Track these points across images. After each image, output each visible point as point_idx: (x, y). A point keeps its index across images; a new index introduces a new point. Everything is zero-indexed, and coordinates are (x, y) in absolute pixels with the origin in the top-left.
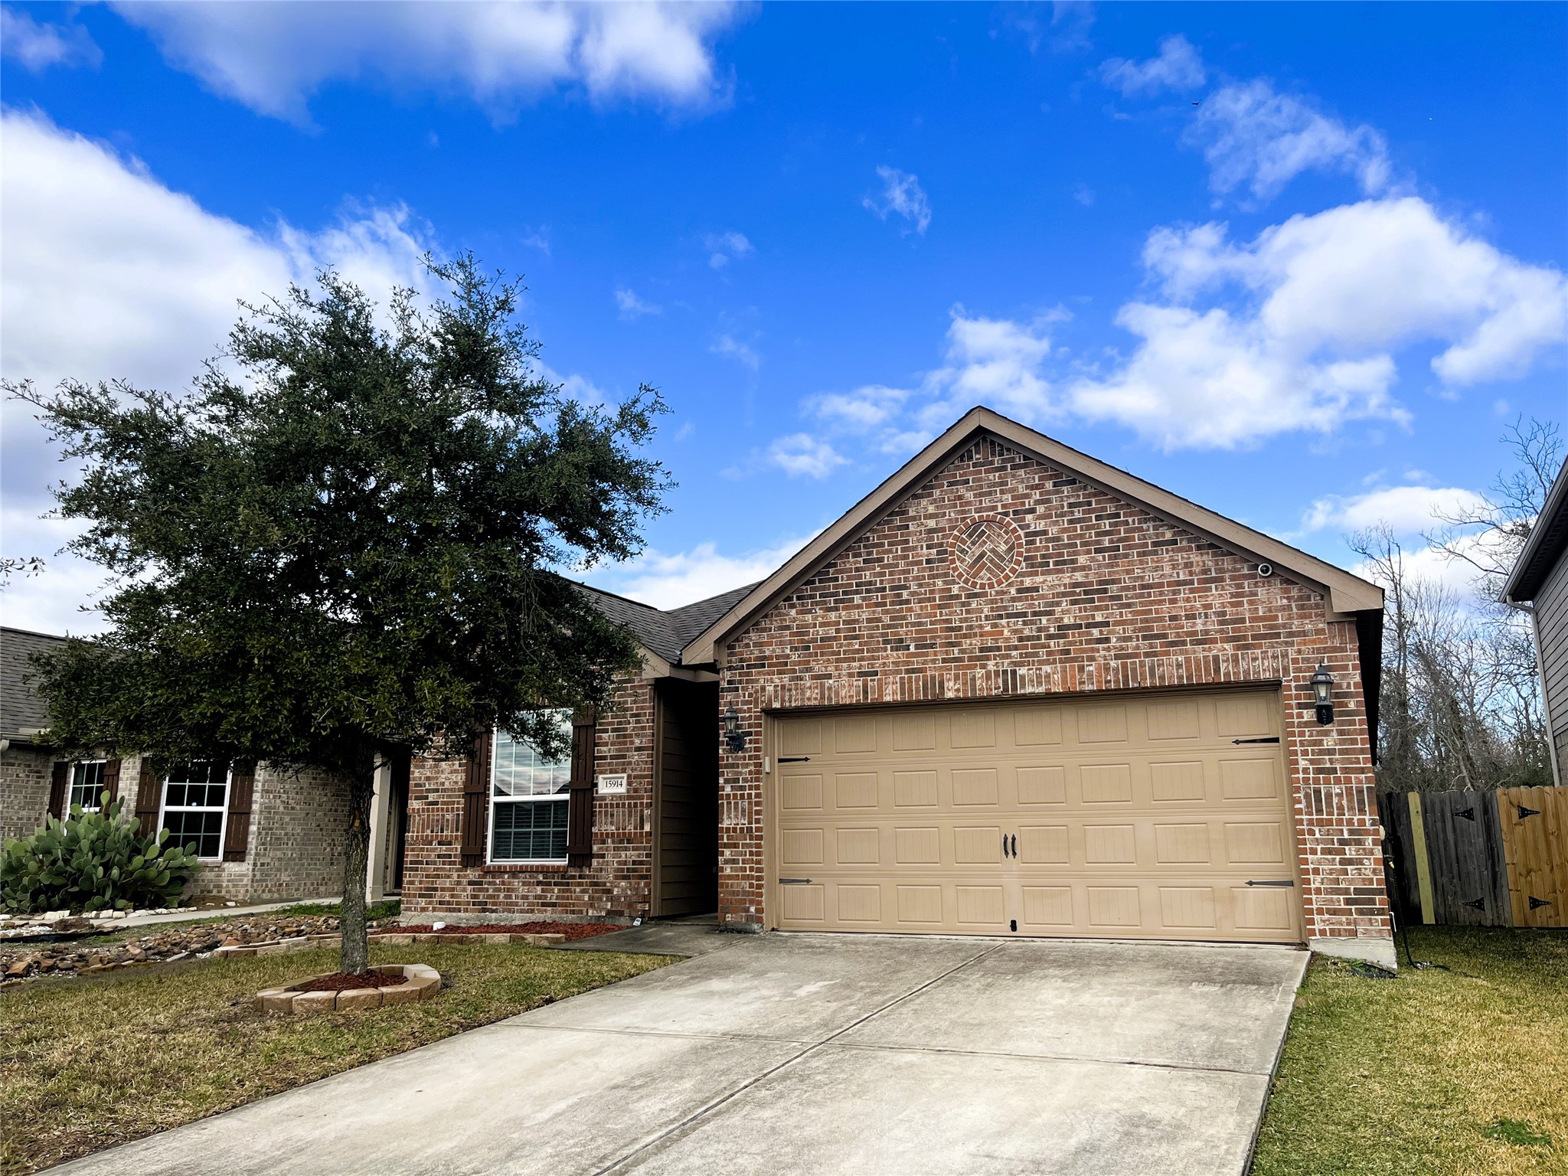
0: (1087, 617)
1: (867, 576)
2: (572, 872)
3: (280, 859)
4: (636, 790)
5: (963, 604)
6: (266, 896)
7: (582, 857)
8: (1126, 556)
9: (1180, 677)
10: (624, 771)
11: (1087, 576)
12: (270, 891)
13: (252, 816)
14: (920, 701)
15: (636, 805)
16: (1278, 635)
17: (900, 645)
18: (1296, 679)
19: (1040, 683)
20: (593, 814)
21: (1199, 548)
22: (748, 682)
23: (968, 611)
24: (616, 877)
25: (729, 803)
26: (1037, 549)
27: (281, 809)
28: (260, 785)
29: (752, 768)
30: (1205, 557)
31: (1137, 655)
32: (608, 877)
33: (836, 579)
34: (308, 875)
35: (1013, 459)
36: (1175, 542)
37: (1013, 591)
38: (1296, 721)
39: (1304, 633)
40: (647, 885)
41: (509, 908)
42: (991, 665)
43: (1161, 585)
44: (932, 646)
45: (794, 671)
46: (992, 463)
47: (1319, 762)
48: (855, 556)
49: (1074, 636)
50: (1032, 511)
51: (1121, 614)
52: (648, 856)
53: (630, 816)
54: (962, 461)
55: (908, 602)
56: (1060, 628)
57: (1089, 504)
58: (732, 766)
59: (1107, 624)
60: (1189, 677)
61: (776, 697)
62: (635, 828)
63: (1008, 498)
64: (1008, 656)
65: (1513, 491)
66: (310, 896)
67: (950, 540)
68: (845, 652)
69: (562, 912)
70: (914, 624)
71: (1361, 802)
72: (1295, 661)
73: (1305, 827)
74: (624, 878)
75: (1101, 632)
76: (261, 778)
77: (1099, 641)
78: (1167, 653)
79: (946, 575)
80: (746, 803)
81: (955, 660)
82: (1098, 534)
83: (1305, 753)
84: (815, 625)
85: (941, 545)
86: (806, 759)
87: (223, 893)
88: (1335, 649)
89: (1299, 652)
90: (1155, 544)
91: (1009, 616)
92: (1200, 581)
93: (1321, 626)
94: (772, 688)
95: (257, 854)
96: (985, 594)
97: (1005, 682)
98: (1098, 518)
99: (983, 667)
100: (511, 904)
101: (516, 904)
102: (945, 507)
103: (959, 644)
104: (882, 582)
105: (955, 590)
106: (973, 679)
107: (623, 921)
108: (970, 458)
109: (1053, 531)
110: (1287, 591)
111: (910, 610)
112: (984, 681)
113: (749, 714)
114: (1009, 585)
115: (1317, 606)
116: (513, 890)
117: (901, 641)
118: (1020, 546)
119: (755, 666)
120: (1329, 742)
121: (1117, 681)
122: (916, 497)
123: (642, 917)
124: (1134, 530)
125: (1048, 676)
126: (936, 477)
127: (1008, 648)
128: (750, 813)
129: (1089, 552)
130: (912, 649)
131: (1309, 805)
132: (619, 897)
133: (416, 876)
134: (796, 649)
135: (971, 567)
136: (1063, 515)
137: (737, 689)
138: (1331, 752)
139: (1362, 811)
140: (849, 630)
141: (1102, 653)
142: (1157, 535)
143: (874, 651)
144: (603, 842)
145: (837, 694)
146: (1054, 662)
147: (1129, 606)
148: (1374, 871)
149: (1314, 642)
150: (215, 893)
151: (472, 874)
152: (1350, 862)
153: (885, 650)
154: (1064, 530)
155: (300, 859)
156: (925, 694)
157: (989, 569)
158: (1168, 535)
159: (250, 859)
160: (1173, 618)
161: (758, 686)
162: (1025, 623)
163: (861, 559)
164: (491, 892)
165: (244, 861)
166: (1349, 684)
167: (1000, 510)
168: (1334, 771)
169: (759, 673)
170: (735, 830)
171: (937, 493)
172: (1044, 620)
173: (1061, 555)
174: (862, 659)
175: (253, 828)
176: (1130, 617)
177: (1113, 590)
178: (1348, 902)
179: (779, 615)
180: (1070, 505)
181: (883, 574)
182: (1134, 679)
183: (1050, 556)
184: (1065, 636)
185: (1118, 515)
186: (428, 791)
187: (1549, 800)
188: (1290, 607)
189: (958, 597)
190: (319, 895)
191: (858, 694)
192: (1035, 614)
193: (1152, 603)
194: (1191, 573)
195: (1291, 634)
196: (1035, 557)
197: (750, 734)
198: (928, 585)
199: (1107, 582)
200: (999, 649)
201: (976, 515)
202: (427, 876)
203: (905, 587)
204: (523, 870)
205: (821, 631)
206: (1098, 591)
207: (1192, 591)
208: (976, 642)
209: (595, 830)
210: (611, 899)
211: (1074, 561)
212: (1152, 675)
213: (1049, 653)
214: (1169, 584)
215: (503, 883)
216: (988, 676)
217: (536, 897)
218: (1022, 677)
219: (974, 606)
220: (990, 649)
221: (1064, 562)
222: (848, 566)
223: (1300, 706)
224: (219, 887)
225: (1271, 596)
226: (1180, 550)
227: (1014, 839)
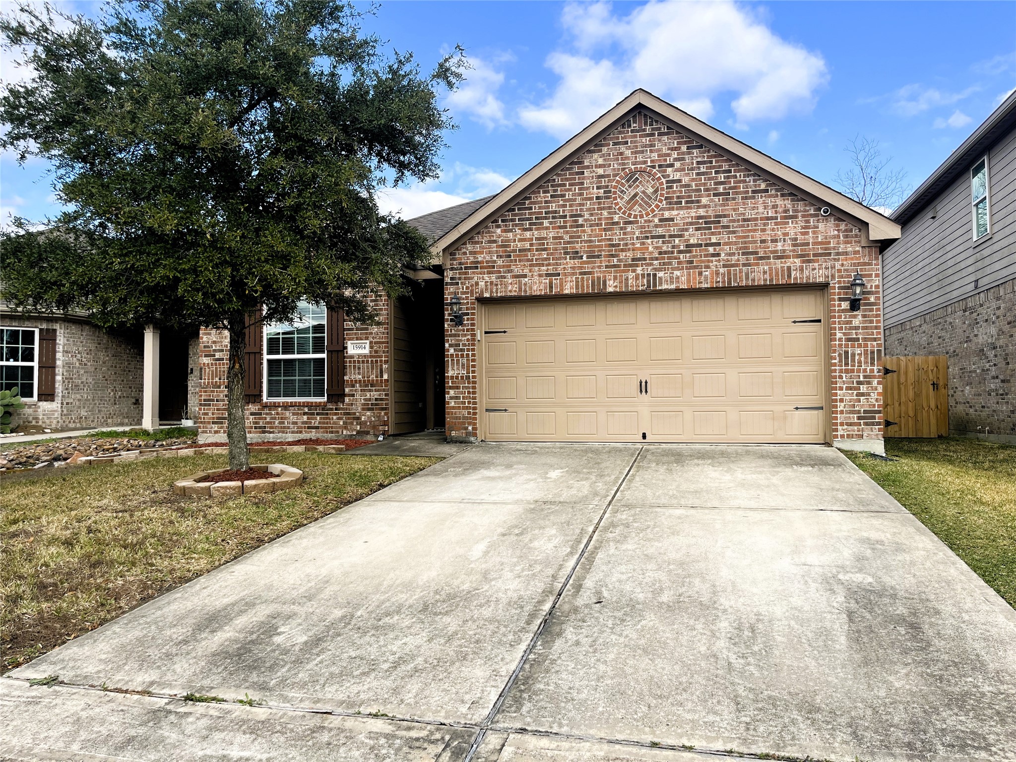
0: (706, 239)
1: (553, 207)
2: (330, 406)
3: (79, 400)
4: (376, 352)
5: (621, 229)
6: (72, 425)
7: (337, 396)
8: (734, 199)
9: (765, 280)
10: (367, 338)
11: (707, 212)
12: (74, 422)
13: (57, 370)
14: (589, 293)
15: (377, 361)
16: (830, 254)
17: (576, 255)
18: (839, 282)
19: (672, 282)
20: (345, 367)
21: (782, 195)
22: (465, 279)
23: (625, 234)
24: (363, 409)
25: (453, 360)
26: (674, 192)
27: (77, 364)
28: (61, 347)
29: (469, 337)
30: (786, 202)
31: (737, 265)
32: (357, 409)
33: (531, 208)
34: (99, 411)
35: (660, 128)
36: (767, 191)
37: (656, 220)
38: (837, 309)
39: (846, 253)
40: (386, 414)
41: (283, 430)
42: (639, 270)
43: (756, 219)
44: (599, 256)
45: (500, 272)
46: (644, 130)
47: (849, 334)
48: (545, 192)
49: (696, 251)
50: (672, 165)
51: (729, 238)
52: (386, 395)
53: (372, 369)
54: (623, 128)
55: (582, 226)
56: (687, 246)
57: (711, 162)
58: (455, 335)
59: (719, 244)
60: (771, 280)
61: (486, 289)
62: (377, 377)
63: (655, 156)
64: (651, 264)
65: (846, 183)
66: (102, 425)
67: (614, 184)
68: (536, 260)
69: (324, 432)
70: (586, 242)
71: (873, 359)
72: (839, 270)
73: (837, 374)
74: (369, 409)
75: (715, 250)
76: (61, 342)
77: (713, 255)
78: (758, 264)
79: (610, 208)
80: (465, 360)
81: (615, 266)
82: (716, 184)
83: (841, 329)
84: (515, 240)
85: (607, 187)
86: (505, 332)
87: (40, 423)
88: (865, 264)
89: (842, 265)
90: (754, 192)
91: (653, 237)
92: (782, 218)
93: (857, 249)
94: (483, 283)
95: (63, 396)
96: (637, 222)
97: (649, 281)
98: (716, 172)
99: (634, 271)
100: (284, 427)
101: (289, 428)
102: (610, 160)
103: (617, 256)
104: (564, 211)
105: (616, 218)
106: (627, 279)
107: (369, 438)
108: (629, 126)
109: (685, 180)
110: (838, 226)
111: (584, 231)
112: (634, 281)
113: (468, 300)
114: (654, 216)
115: (856, 236)
116: (285, 418)
117: (577, 252)
118: (662, 189)
119: (471, 268)
120: (856, 322)
121: (724, 282)
122: (590, 152)
123: (383, 434)
124: (740, 182)
125: (678, 278)
126: (605, 139)
127: (652, 259)
128: (468, 367)
129: (709, 196)
130: (585, 258)
131: (840, 361)
132: (365, 422)
133: (209, 409)
134: (501, 257)
135: (628, 202)
136: (692, 169)
137: (457, 284)
138: (857, 328)
139: (872, 364)
140: (540, 244)
141: (715, 263)
142: (755, 186)
143: (557, 259)
144: (353, 386)
145: (531, 288)
146: (682, 269)
147: (734, 232)
148: (877, 400)
149: (852, 259)
150: (34, 423)
151: (252, 408)
152: (863, 394)
153: (566, 259)
154: (693, 180)
155: (93, 400)
156: (593, 289)
157: (640, 205)
158: (763, 186)
159: (58, 399)
160: (763, 241)
161: (473, 282)
162: (663, 242)
163: (549, 195)
164: (268, 420)
165: (53, 401)
166: (871, 286)
167: (649, 164)
168: (858, 339)
169: (473, 273)
170: (457, 377)
171: (605, 149)
172: (677, 240)
173: (690, 196)
174: (549, 265)
175: (59, 378)
176: (734, 240)
177: (724, 221)
178: (859, 418)
179: (489, 232)
180: (698, 163)
181: (565, 206)
182: (735, 280)
183: (683, 197)
184: (690, 252)
185: (730, 171)
186: (215, 351)
187: (903, 364)
188: (839, 236)
189: (617, 223)
190: (107, 425)
191: (545, 288)
192: (671, 236)
193: (749, 231)
194: (776, 212)
195: (838, 254)
196: (672, 198)
197: (467, 314)
198: (597, 214)
199: (720, 216)
200: (645, 259)
201: (633, 167)
202: (218, 410)
203: (580, 216)
204: (292, 405)
205: (519, 245)
206: (714, 222)
207: (776, 224)
208: (630, 254)
209: (346, 378)
210: (360, 424)
211: (698, 201)
212: (747, 278)
213: (679, 263)
214: (762, 219)
215: (278, 414)
216: (637, 278)
217: (303, 423)
218: (660, 278)
219: (629, 229)
220: (639, 259)
221: (692, 202)
222: (539, 199)
223: (840, 299)
224: (36, 419)
225: (827, 229)
226: (770, 196)
227: (646, 382)
